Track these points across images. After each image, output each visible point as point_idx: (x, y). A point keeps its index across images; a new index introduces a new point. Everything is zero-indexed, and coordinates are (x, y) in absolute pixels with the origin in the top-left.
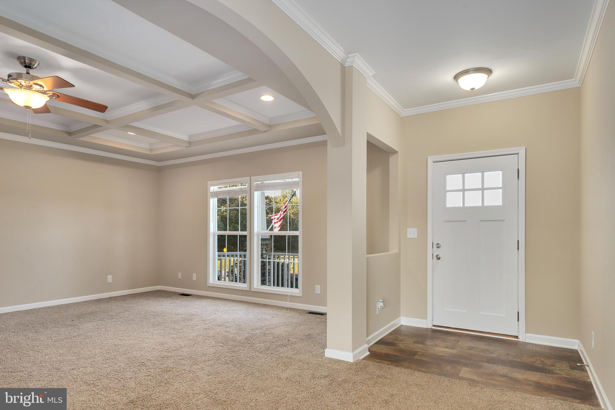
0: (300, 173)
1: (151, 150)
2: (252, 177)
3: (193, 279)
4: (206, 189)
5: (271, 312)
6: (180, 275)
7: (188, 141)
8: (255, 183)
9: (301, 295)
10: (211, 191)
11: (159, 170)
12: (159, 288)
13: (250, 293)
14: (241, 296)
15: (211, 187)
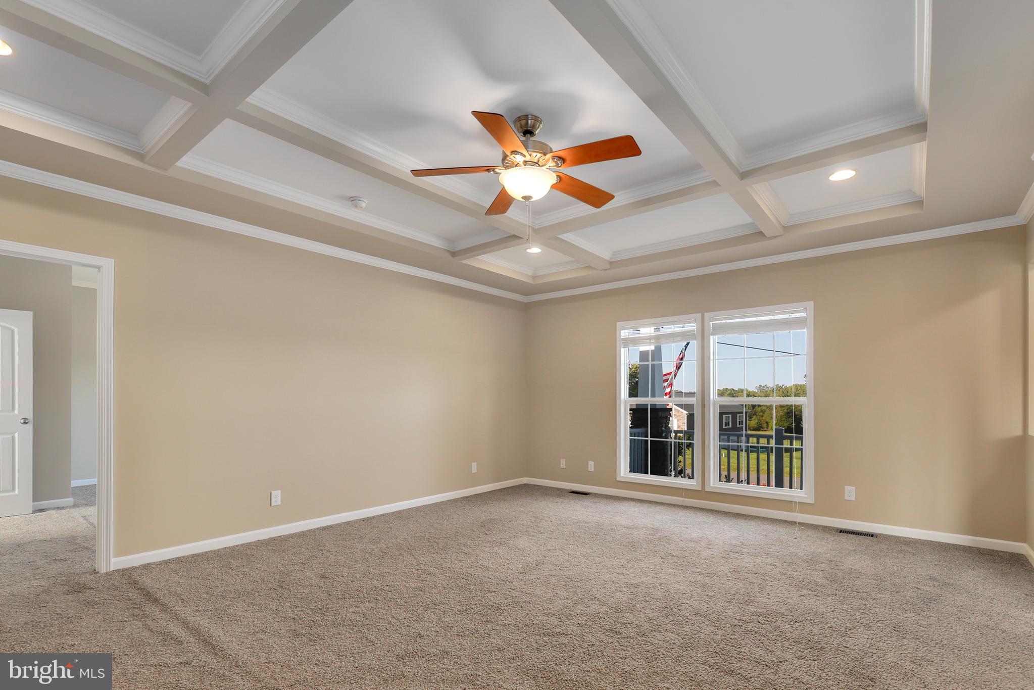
0: (810, 305)
1: (534, 277)
2: (706, 314)
3: (589, 470)
4: (614, 333)
5: (781, 529)
6: (563, 464)
7: (608, 261)
8: (711, 323)
9: (812, 502)
10: (622, 337)
11: (527, 308)
12: (525, 480)
13: (703, 494)
14: (684, 499)
15: (622, 332)
